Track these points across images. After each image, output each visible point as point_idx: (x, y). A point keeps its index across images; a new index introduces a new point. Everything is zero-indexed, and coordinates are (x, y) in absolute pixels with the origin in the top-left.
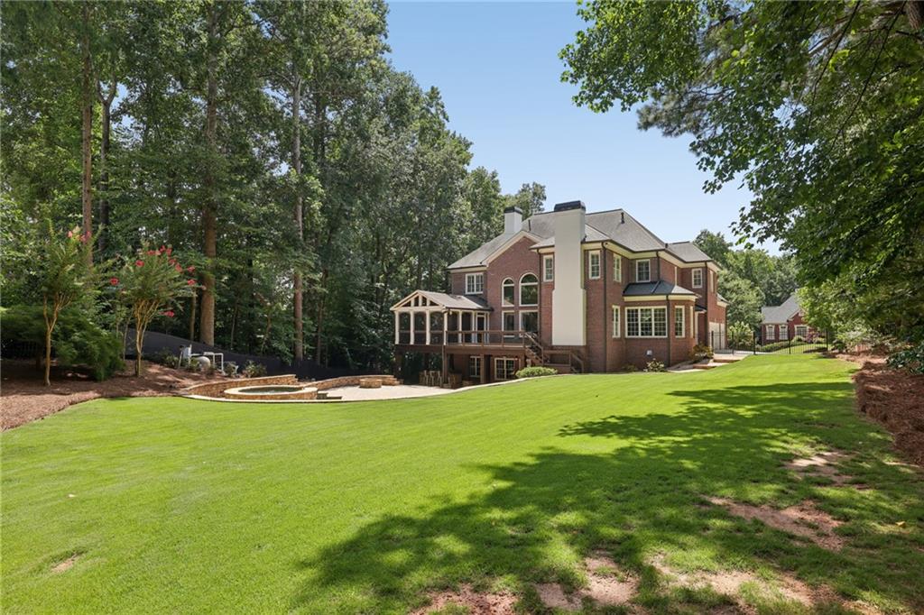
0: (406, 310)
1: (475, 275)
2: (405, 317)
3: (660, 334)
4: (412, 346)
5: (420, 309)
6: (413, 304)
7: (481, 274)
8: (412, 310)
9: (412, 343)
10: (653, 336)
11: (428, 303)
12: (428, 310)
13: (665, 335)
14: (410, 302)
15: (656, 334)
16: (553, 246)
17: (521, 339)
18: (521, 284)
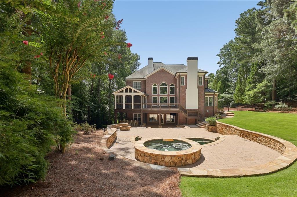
0: (121, 94)
1: (137, 82)
2: (121, 97)
3: (211, 105)
4: (124, 109)
5: (129, 94)
6: (124, 91)
7: (140, 82)
8: (124, 94)
9: (124, 108)
10: (208, 106)
11: (133, 91)
12: (133, 94)
13: (212, 105)
14: (123, 90)
15: (209, 105)
16: (187, 72)
17: (160, 107)
18: (160, 86)
